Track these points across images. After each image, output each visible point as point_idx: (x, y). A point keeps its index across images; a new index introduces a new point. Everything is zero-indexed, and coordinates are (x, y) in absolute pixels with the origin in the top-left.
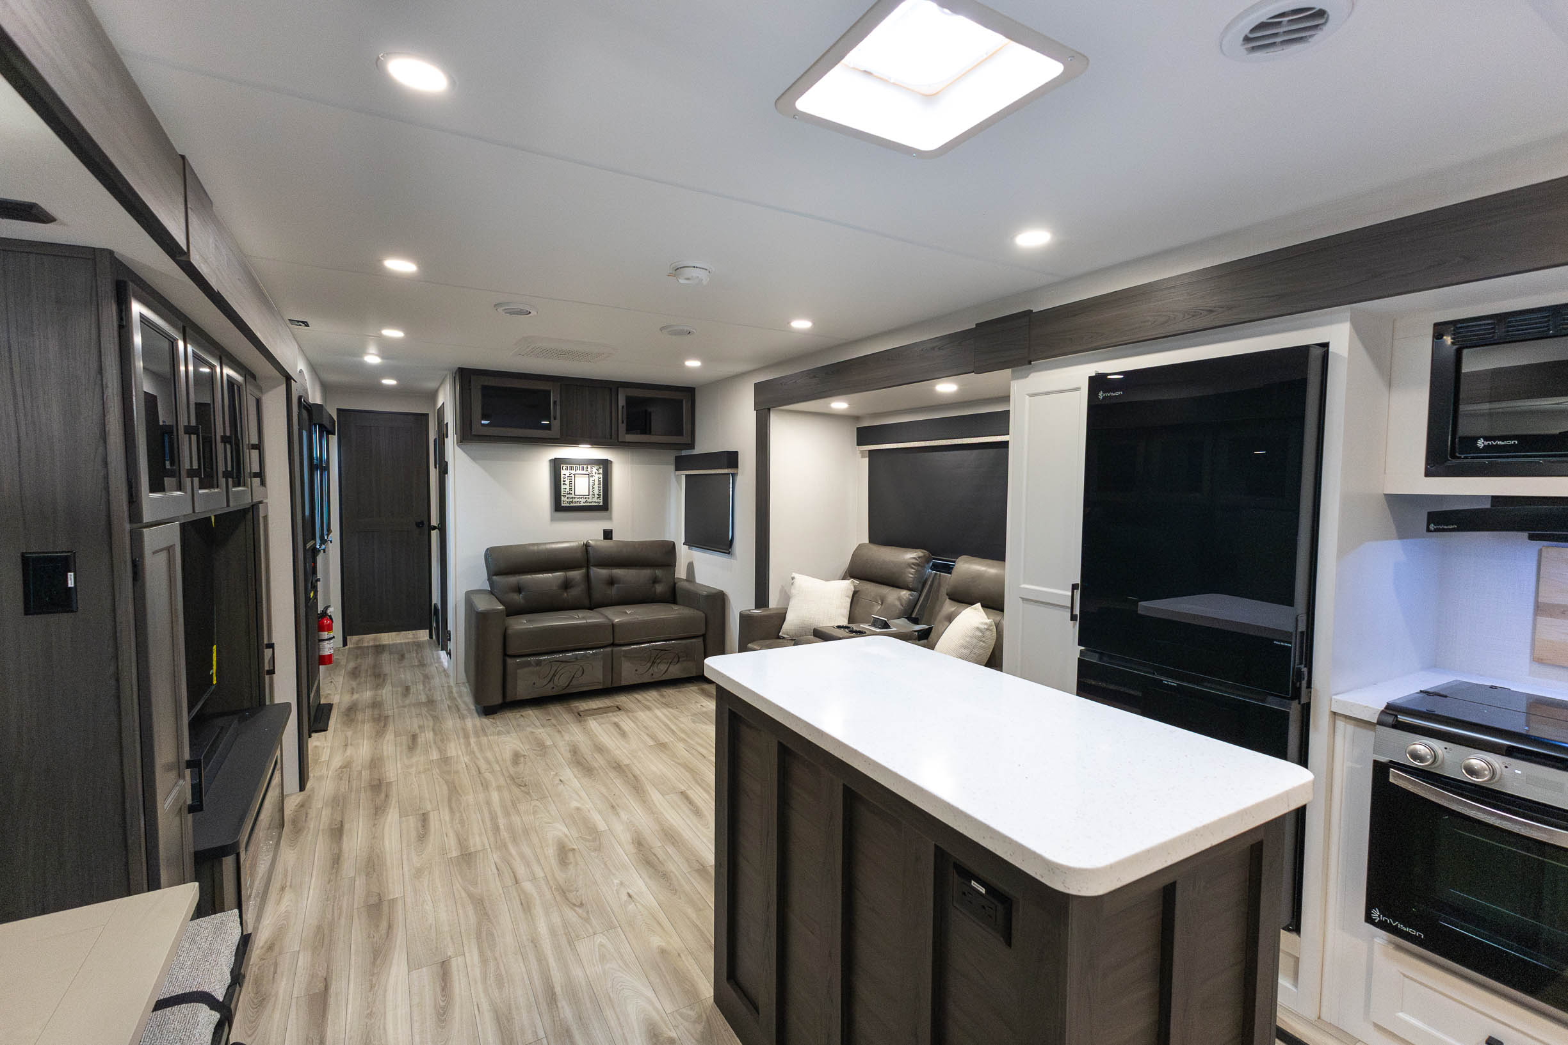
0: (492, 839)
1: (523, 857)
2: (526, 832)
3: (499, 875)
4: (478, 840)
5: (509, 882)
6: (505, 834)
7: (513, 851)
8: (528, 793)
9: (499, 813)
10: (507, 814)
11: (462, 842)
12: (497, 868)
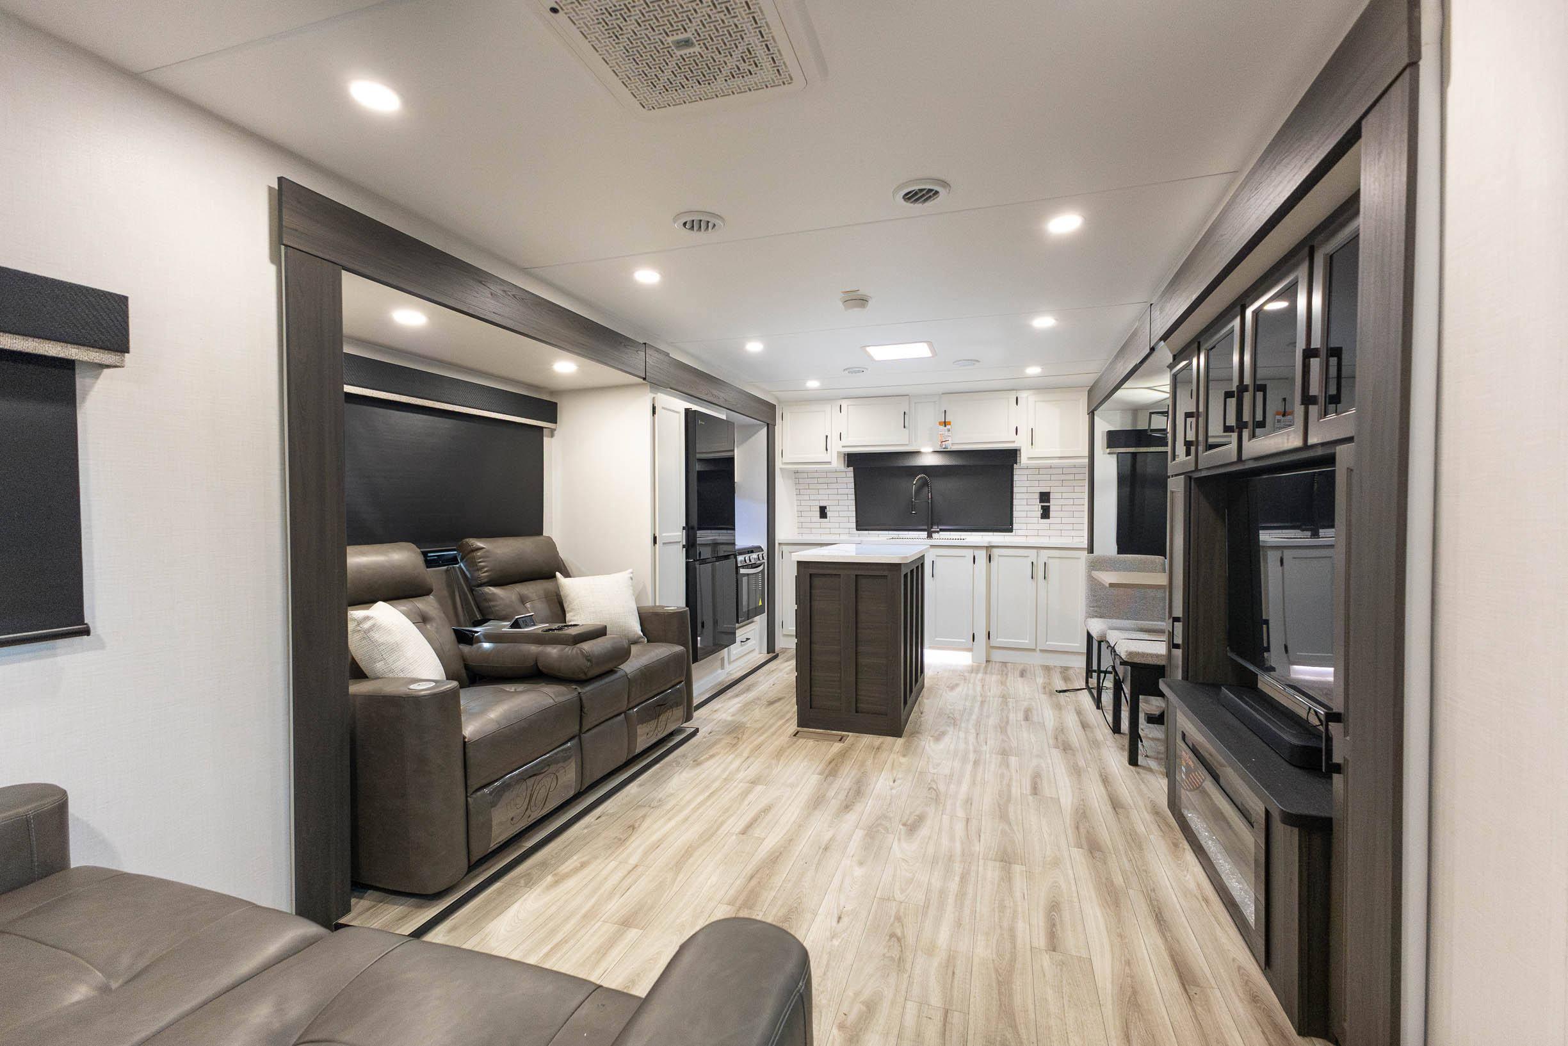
0: (974, 868)
1: (952, 839)
2: (934, 861)
3: (980, 831)
4: (991, 872)
5: (974, 823)
6: (958, 868)
7: (958, 845)
8: (898, 918)
9: (951, 900)
10: (943, 893)
11: (1007, 878)
12: (980, 836)
